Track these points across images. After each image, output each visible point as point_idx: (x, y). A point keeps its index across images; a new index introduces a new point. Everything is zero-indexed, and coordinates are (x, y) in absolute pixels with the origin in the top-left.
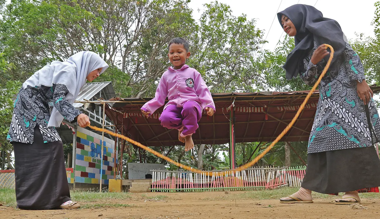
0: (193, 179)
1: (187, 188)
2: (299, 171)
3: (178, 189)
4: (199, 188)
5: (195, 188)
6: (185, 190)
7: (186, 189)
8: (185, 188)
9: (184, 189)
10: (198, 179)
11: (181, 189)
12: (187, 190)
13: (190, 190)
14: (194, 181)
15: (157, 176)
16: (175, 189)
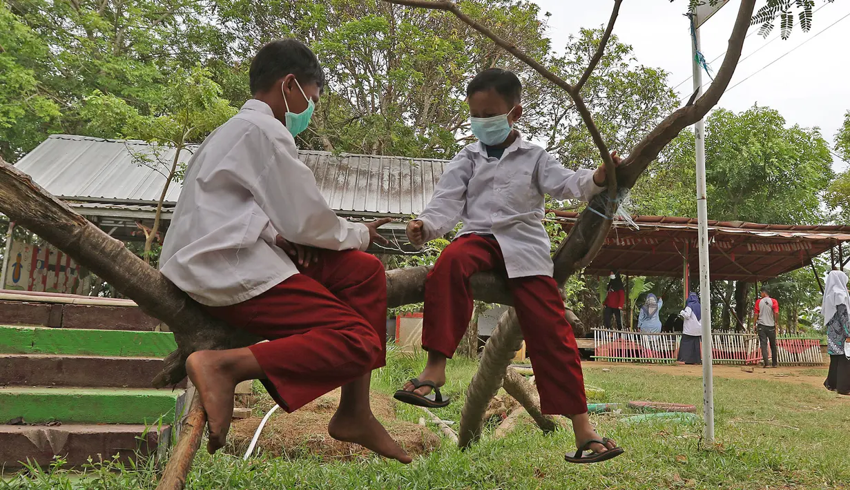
3: (631, 358)
11: (635, 358)
15: (600, 337)
16: (627, 358)
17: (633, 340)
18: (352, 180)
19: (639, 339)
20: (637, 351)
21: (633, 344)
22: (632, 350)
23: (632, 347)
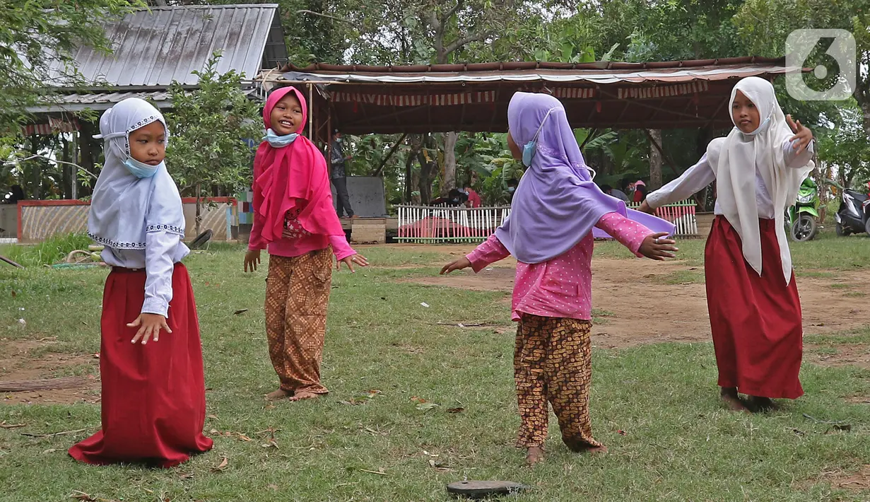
0: (469, 218)
1: (460, 236)
2: (682, 207)
3: (443, 238)
4: (480, 237)
5: (473, 237)
6: (456, 240)
7: (458, 237)
8: (456, 236)
9: (454, 238)
10: (477, 218)
11: (449, 238)
12: (460, 240)
13: (464, 240)
14: (470, 222)
15: (406, 216)
16: (438, 238)
17: (447, 217)
18: (128, 45)
19: (456, 215)
20: (451, 229)
21: (448, 223)
22: (445, 229)
23: (445, 225)
